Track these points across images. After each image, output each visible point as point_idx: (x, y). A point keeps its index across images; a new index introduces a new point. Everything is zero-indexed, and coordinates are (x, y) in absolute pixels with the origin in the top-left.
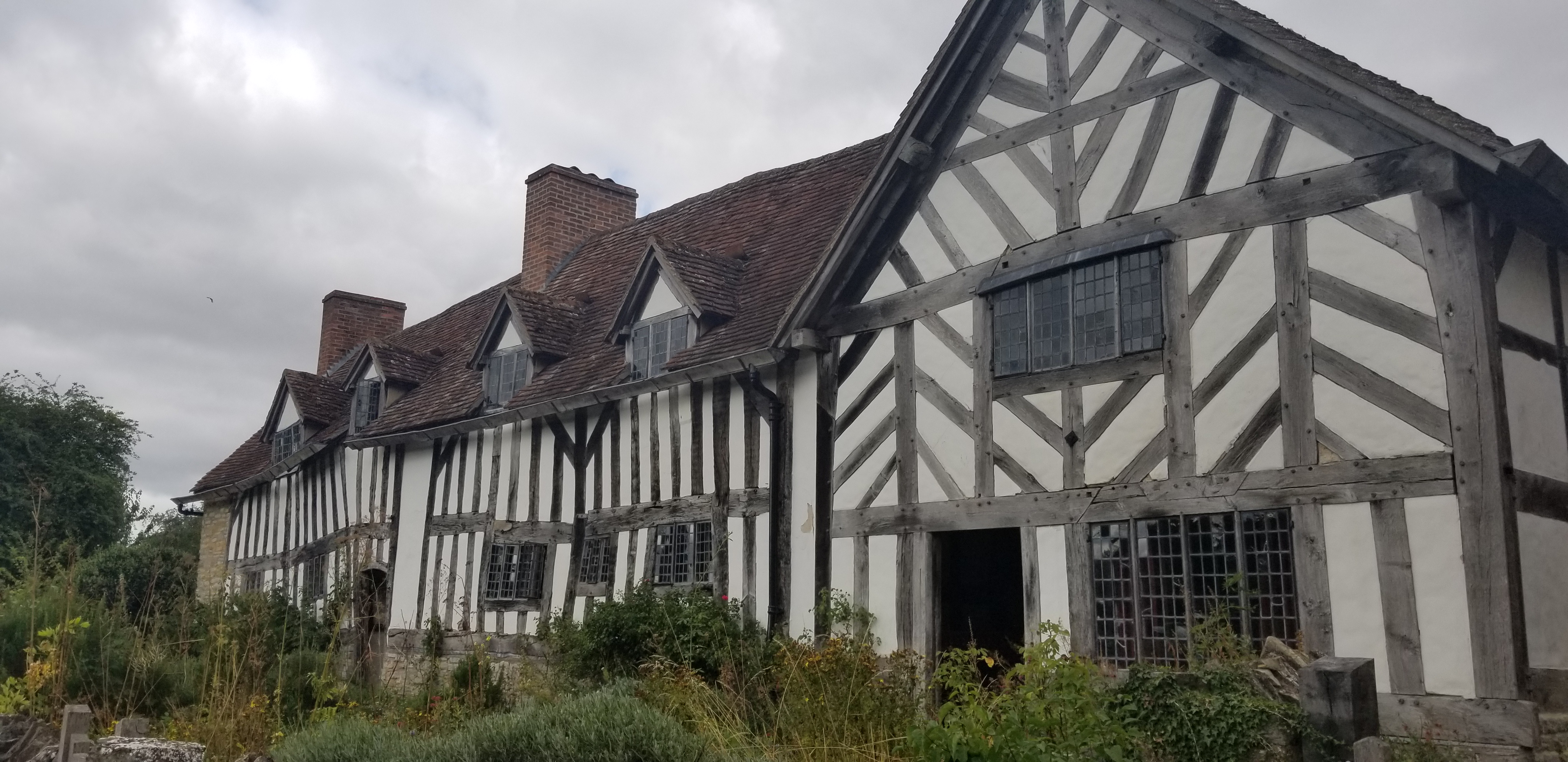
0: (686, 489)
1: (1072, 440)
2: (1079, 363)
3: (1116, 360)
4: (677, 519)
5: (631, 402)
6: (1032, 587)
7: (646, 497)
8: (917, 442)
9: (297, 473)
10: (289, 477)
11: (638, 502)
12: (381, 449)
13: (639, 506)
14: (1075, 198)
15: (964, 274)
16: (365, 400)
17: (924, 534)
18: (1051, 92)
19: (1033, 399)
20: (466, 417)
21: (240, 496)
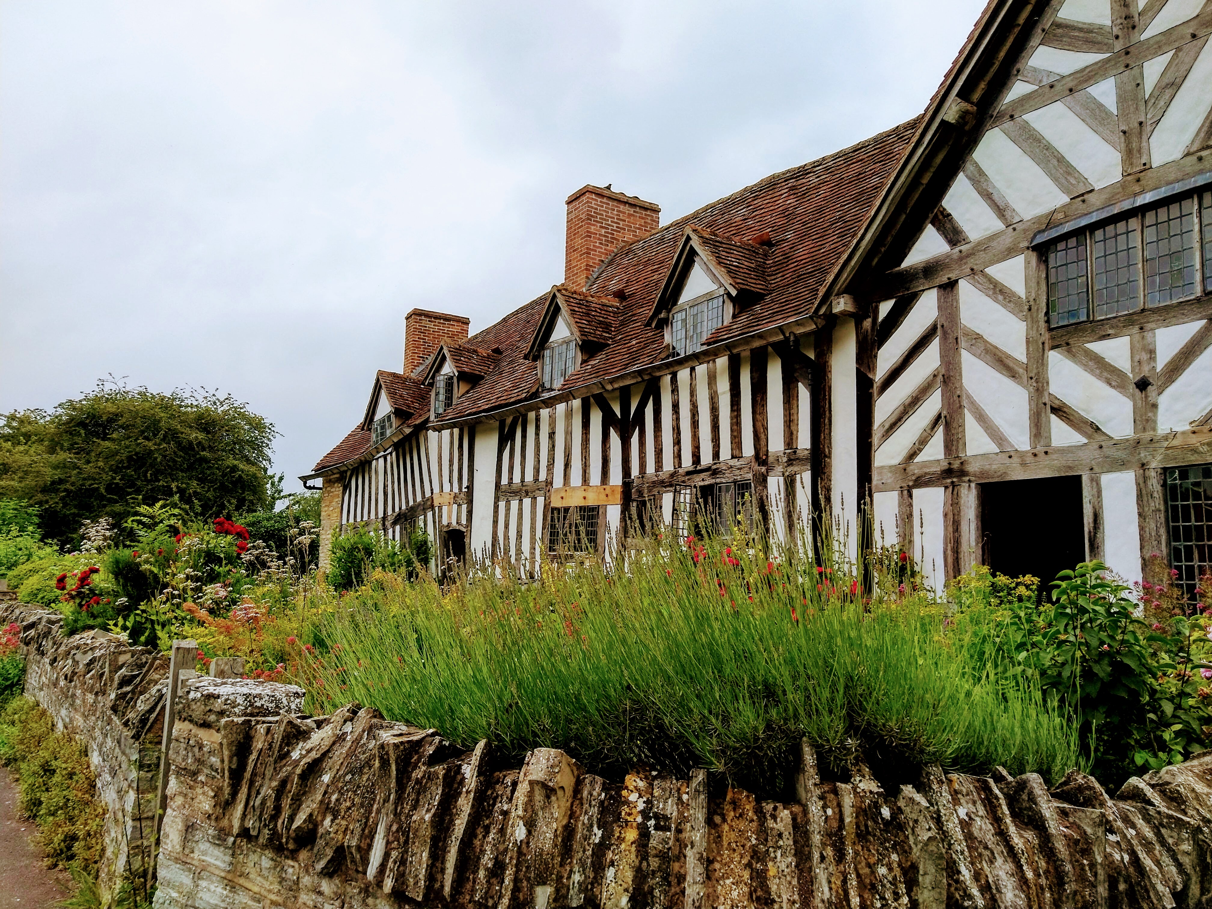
0: (725, 453)
1: (1143, 385)
2: (1151, 306)
3: (1198, 300)
4: (718, 480)
5: (671, 378)
6: (1095, 533)
7: (687, 462)
8: (964, 397)
9: (391, 453)
10: (385, 457)
11: (680, 467)
12: (456, 431)
13: (681, 471)
14: (1145, 137)
15: (1014, 229)
16: (442, 391)
17: (973, 485)
18: (1116, 31)
19: (1097, 347)
20: (526, 399)
21: (349, 474)
